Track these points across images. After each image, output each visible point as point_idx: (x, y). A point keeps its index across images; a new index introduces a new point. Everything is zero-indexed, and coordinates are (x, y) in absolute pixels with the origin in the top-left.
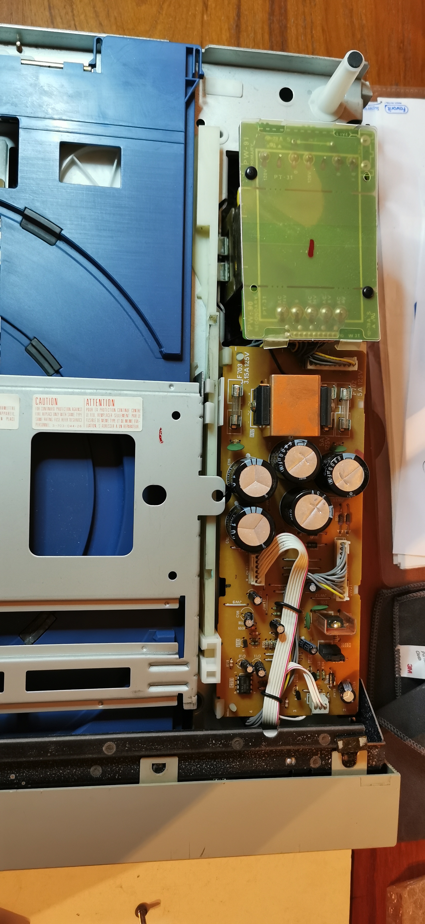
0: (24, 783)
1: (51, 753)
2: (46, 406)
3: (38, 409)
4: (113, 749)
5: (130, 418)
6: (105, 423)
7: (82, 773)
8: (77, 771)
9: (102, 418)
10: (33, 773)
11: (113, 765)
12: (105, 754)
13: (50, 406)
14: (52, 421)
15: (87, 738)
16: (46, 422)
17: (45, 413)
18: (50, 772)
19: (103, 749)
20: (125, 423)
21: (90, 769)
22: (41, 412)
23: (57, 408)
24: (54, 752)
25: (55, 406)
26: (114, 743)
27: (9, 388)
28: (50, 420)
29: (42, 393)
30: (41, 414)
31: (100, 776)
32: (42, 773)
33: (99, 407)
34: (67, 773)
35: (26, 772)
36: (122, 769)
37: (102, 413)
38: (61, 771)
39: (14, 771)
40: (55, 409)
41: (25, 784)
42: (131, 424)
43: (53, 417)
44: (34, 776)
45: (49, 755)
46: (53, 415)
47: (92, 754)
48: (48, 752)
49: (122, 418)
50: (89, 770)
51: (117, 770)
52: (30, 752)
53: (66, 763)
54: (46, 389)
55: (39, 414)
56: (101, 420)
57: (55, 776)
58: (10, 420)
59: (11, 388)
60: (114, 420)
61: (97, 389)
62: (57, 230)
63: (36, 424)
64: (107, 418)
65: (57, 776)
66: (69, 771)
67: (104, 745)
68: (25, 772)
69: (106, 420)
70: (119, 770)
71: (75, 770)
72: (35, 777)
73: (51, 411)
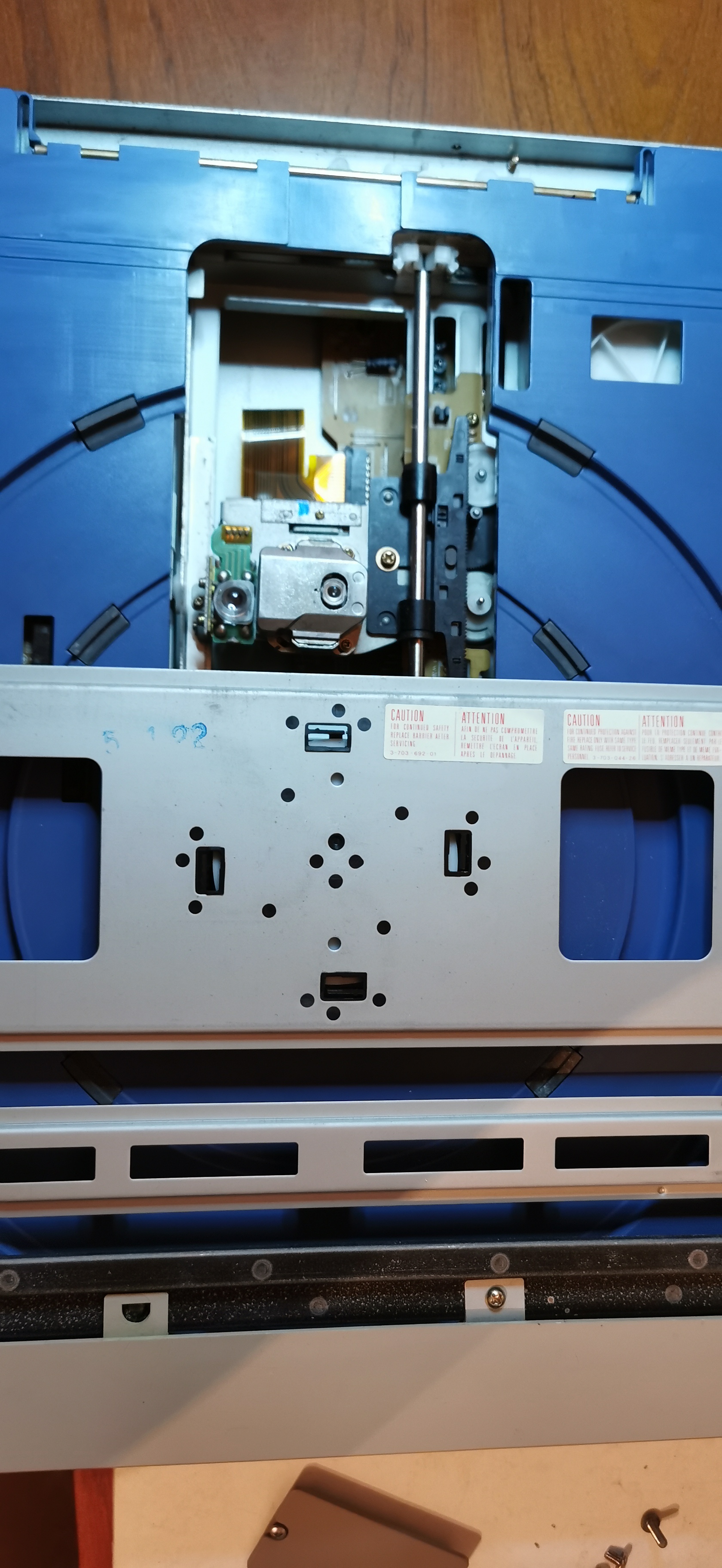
0: (567, 1311)
1: (611, 1264)
2: (582, 727)
3: (572, 732)
4: (703, 1259)
5: (706, 745)
6: (671, 753)
7: (653, 1296)
8: (645, 1295)
9: (666, 745)
10: (581, 1295)
11: (699, 1285)
12: (692, 1268)
13: (590, 727)
14: (592, 750)
15: (664, 1243)
16: (583, 752)
17: (581, 739)
18: (605, 1294)
19: (689, 1260)
20: (698, 753)
21: (665, 1291)
22: (576, 736)
23: (600, 730)
24: (616, 1264)
25: (596, 727)
26: (705, 1252)
27: (528, 700)
28: (590, 748)
29: (577, 707)
30: (576, 740)
31: (679, 1302)
32: (594, 1295)
33: (661, 728)
34: (630, 1296)
35: (570, 1293)
36: (712, 1292)
37: (666, 737)
38: (622, 1293)
39: (552, 1292)
40: (597, 731)
41: (570, 1310)
42: (708, 754)
43: (594, 745)
44: (582, 1300)
45: (608, 1267)
46: (593, 741)
47: (674, 1267)
48: (608, 1262)
49: (695, 745)
50: (663, 1293)
51: (705, 1293)
52: (581, 1263)
53: (628, 1281)
54: (583, 701)
55: (572, 740)
56: (664, 749)
57: (613, 1300)
58: (531, 749)
59: (530, 699)
60: (683, 748)
61: (658, 700)
62: (587, 453)
63: (569, 755)
64: (672, 745)
65: (615, 1300)
66: (633, 1293)
67: (690, 1254)
68: (568, 1293)
69: (672, 749)
70: (709, 1293)
71: (641, 1292)
72: (584, 1301)
73: (591, 736)
